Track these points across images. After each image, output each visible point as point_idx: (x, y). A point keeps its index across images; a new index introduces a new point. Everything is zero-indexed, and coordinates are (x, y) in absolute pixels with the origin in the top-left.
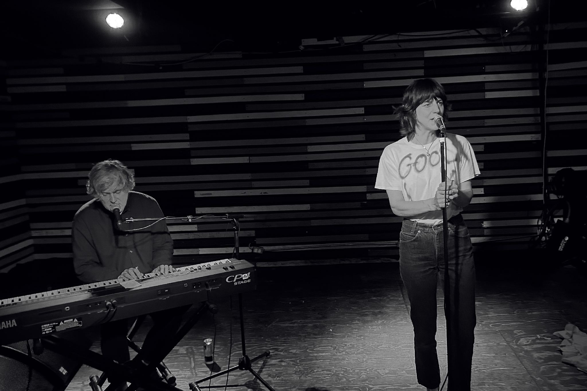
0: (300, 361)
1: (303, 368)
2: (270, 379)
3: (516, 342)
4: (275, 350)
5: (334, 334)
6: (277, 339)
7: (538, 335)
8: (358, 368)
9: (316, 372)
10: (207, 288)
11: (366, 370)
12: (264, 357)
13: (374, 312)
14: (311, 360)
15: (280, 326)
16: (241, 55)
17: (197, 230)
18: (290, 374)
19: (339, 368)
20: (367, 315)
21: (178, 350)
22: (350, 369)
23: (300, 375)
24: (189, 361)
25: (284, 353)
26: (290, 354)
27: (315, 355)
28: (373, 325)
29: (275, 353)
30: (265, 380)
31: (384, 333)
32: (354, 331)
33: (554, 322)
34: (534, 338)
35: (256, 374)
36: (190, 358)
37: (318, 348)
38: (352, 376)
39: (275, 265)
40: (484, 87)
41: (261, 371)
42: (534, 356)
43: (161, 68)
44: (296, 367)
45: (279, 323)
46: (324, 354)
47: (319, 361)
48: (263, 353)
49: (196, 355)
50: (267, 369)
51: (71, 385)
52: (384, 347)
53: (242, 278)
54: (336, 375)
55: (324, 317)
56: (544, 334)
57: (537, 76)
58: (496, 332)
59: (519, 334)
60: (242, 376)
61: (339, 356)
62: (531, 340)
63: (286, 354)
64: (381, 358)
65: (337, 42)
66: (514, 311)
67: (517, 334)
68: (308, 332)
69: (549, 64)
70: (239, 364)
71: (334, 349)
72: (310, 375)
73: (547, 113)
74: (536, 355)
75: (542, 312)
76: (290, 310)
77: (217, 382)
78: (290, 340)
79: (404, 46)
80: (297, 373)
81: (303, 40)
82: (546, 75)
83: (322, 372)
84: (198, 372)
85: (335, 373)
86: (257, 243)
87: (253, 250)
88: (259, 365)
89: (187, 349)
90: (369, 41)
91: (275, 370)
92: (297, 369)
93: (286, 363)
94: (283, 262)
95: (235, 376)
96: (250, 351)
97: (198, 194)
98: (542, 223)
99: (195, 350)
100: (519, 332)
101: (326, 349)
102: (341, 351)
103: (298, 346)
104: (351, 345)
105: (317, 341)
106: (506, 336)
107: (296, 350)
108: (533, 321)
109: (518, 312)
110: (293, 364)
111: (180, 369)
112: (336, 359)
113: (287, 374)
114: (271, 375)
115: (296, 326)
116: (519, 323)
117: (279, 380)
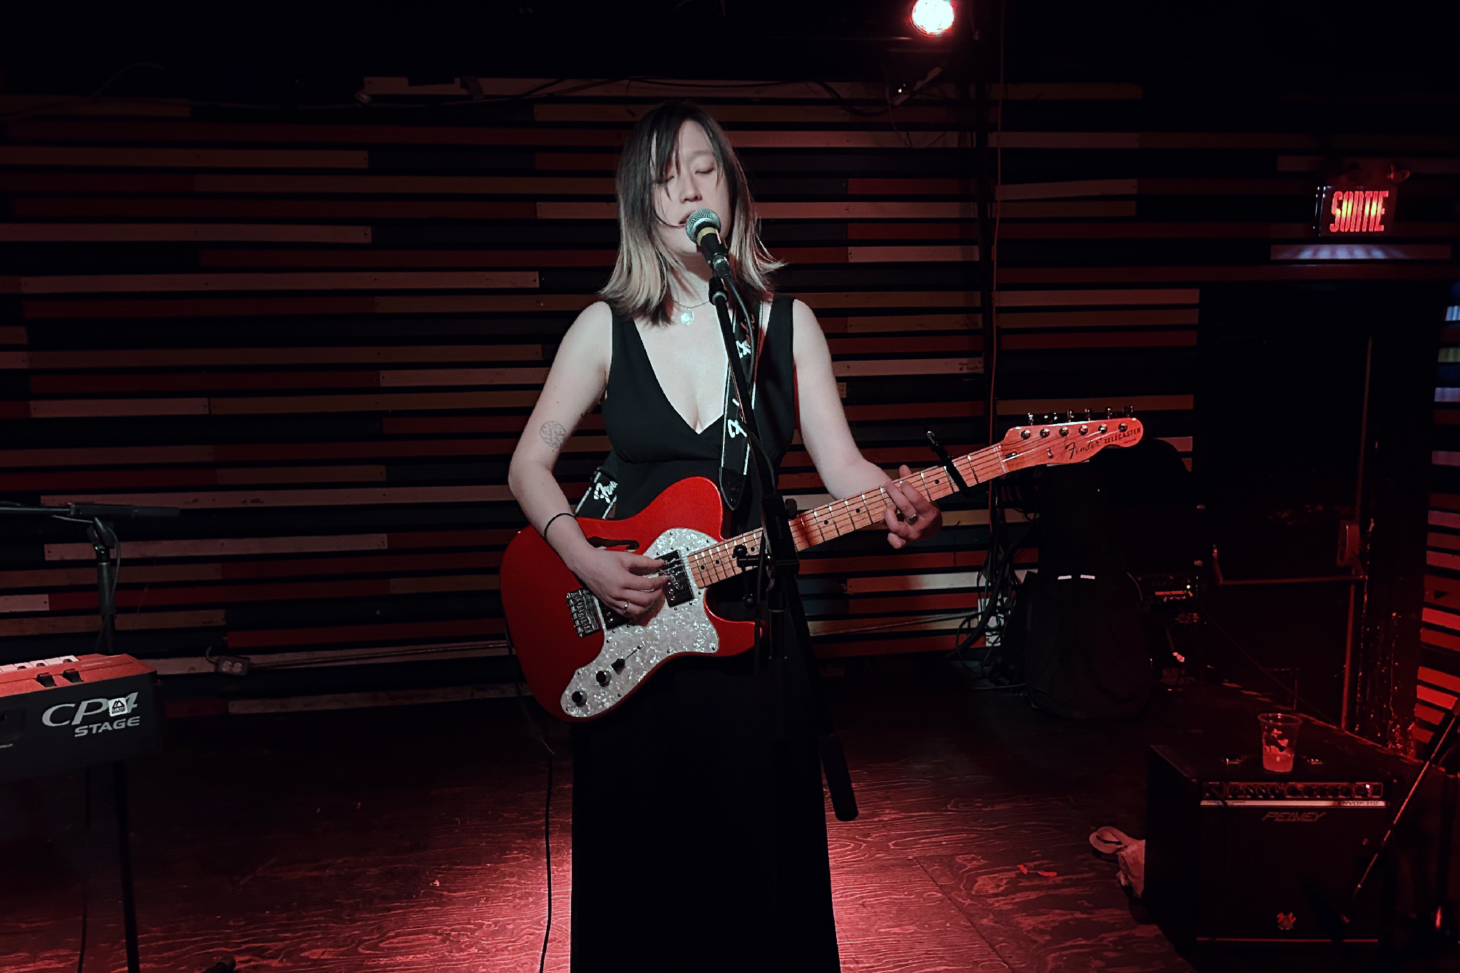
3: (966, 889)
4: (254, 955)
5: (445, 893)
6: (264, 918)
7: (1021, 867)
15: (280, 878)
16: (189, 109)
17: (47, 609)
25: (280, 962)
27: (383, 961)
32: (508, 882)
33: (1057, 828)
34: (1012, 874)
37: (392, 940)
39: (286, 708)
40: (846, 234)
42: (1021, 926)
45: (278, 869)
46: (410, 958)
53: (108, 709)
55: (418, 847)
56: (1036, 863)
57: (972, 210)
58: (910, 863)
59: (969, 866)
61: (458, 960)
62: (1005, 881)
63: (289, 964)
65: (464, 92)
66: (946, 805)
67: (965, 866)
68: (367, 893)
69: (1002, 183)
71: (443, 941)
73: (998, 305)
74: (1027, 922)
75: (1020, 805)
76: (316, 830)
78: (306, 920)
81: (366, 79)
82: (996, 210)
86: (231, 645)
87: (217, 664)
90: (551, 94)
94: (309, 699)
98: (987, 583)
100: (969, 861)
101: (418, 943)
102: (463, 946)
103: (332, 938)
104: (496, 923)
105: (393, 919)
106: (938, 873)
107: (324, 950)
108: (1001, 829)
109: (956, 806)
112: (447, 970)
115: (331, 876)
116: (964, 835)
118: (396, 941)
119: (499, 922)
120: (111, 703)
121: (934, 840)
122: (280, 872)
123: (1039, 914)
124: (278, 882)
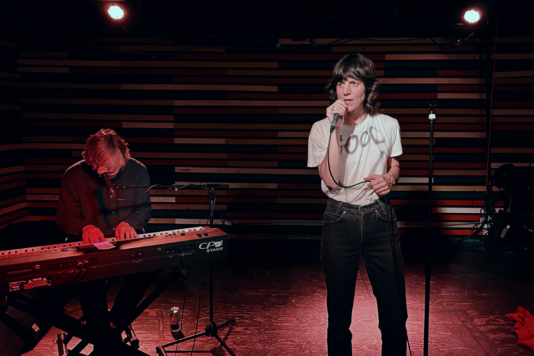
0: (264, 330)
1: (267, 337)
2: (235, 346)
3: (470, 322)
4: (241, 318)
5: (296, 305)
6: (243, 307)
7: (491, 317)
8: (320, 340)
9: (280, 342)
10: (180, 254)
12: (229, 324)
14: (275, 330)
15: (246, 294)
16: (225, 50)
17: (175, 202)
18: (254, 342)
19: (302, 339)
21: (148, 313)
22: (312, 340)
23: (264, 345)
24: (158, 324)
25: (249, 321)
26: (255, 322)
27: (279, 324)
29: (240, 320)
30: (230, 347)
32: (316, 303)
33: (504, 304)
34: (487, 319)
35: (222, 341)
36: (159, 321)
38: (314, 348)
39: (243, 237)
40: (437, 89)
41: (226, 338)
42: (489, 337)
43: (153, 57)
44: (261, 336)
46: (287, 324)
47: (283, 331)
48: (229, 320)
49: (165, 318)
50: (232, 336)
51: (42, 342)
53: (215, 245)
54: (300, 347)
55: (287, 288)
56: (496, 316)
57: (484, 81)
58: (450, 311)
59: (472, 314)
60: (209, 342)
61: (302, 327)
62: (484, 321)
63: (251, 322)
65: (310, 43)
66: (464, 292)
67: (470, 314)
68: (272, 302)
69: (495, 72)
70: (206, 330)
71: (297, 320)
72: (273, 345)
73: (492, 114)
74: (491, 336)
75: (492, 295)
76: (255, 280)
77: (183, 347)
78: (255, 309)
79: (368, 49)
80: (261, 343)
81: (279, 40)
82: (493, 81)
83: (285, 343)
84: (165, 336)
85: (298, 344)
86: (228, 216)
87: (223, 222)
88: (225, 332)
89: (157, 312)
90: (338, 43)
91: (240, 338)
92: (262, 338)
93: (251, 331)
95: (201, 341)
96: (217, 318)
97: (178, 170)
98: (484, 212)
99: (164, 313)
101: (289, 320)
102: (303, 322)
103: (263, 315)
104: (313, 316)
105: (281, 311)
106: (461, 315)
107: (261, 319)
108: (484, 302)
109: (468, 292)
110: (257, 333)
111: (149, 331)
112: (299, 329)
113: (252, 343)
114: (236, 342)
115: (261, 295)
116: (471, 303)
117: (244, 348)
118: (282, 318)
120: (216, 243)
121: (459, 304)
122: (246, 292)
123: (496, 334)
124: (245, 295)
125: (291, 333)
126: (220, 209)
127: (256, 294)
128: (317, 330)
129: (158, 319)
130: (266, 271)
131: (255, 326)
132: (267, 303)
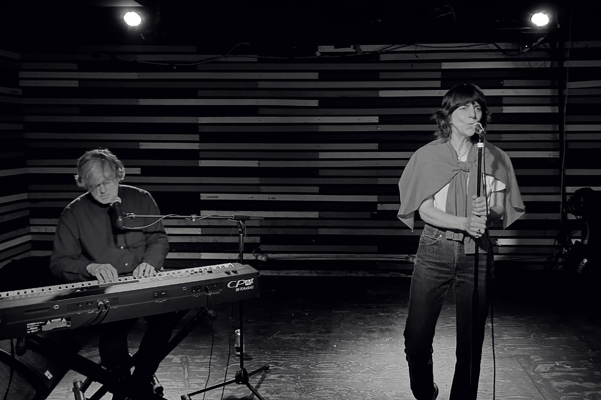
0: (301, 378)
1: (304, 386)
2: (268, 395)
3: (533, 369)
4: (275, 365)
5: (338, 350)
6: (277, 352)
7: (557, 363)
8: (363, 389)
9: (318, 390)
10: (207, 293)
11: (371, 391)
12: (262, 371)
13: (382, 329)
14: (313, 377)
15: (281, 338)
16: (257, 59)
17: (200, 233)
18: (289, 391)
19: (343, 387)
20: (375, 331)
21: (172, 359)
22: (354, 389)
23: (300, 393)
24: (183, 371)
25: (284, 368)
26: (291, 369)
27: (318, 371)
28: (380, 343)
29: (274, 367)
30: (262, 396)
31: (392, 352)
32: (360, 348)
33: (574, 349)
34: (553, 365)
35: (253, 388)
36: (184, 369)
37: (320, 365)
38: (356, 397)
39: (279, 274)
40: (502, 101)
41: (258, 387)
42: (552, 385)
43: (175, 68)
44: (297, 384)
45: (280, 335)
46: (326, 371)
47: (321, 379)
48: (261, 367)
49: (191, 365)
50: (266, 384)
51: (55, 391)
52: (391, 367)
53: (245, 283)
54: (340, 395)
55: (328, 332)
56: (563, 362)
57: (556, 92)
58: (512, 356)
59: (536, 360)
60: (239, 390)
61: (343, 374)
62: (549, 367)
63: (287, 369)
64: (387, 379)
65: (354, 51)
66: (530, 335)
67: (534, 360)
68: (311, 347)
69: (569, 81)
70: (236, 377)
71: (338, 367)
72: (311, 393)
73: (566, 130)
74: (555, 384)
75: (560, 338)
76: (292, 322)
77: (211, 396)
78: (291, 354)
79: (421, 57)
80: (297, 391)
81: (319, 47)
82: (566, 92)
83: (324, 391)
84: (191, 384)
85: (338, 393)
86: (261, 250)
87: (256, 257)
88: (257, 380)
89: (181, 359)
90: (387, 50)
91: (273, 386)
92: (298, 386)
93: (286, 379)
94: (287, 271)
95: (230, 390)
96: (249, 364)
97: (204, 197)
99: (189, 359)
100: (536, 358)
101: (329, 366)
102: (345, 369)
103: (300, 361)
104: (356, 362)
105: (320, 357)
106: (523, 361)
107: (298, 365)
108: (551, 347)
109: (534, 336)
110: (293, 381)
111: (173, 380)
112: (339, 377)
113: (287, 391)
114: (269, 391)
115: (298, 340)
116: (535, 348)
117: (278, 397)
118: (322, 365)
119: (357, 362)
120: (246, 281)
121: (523, 349)
122: (281, 336)
123: (561, 381)
124: (281, 340)
125: (331, 381)
126: (252, 241)
127: (293, 338)
128: (359, 378)
129: (183, 366)
130: (305, 313)
131: (291, 374)
132: (305, 348)
